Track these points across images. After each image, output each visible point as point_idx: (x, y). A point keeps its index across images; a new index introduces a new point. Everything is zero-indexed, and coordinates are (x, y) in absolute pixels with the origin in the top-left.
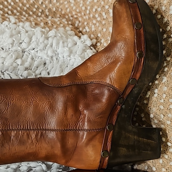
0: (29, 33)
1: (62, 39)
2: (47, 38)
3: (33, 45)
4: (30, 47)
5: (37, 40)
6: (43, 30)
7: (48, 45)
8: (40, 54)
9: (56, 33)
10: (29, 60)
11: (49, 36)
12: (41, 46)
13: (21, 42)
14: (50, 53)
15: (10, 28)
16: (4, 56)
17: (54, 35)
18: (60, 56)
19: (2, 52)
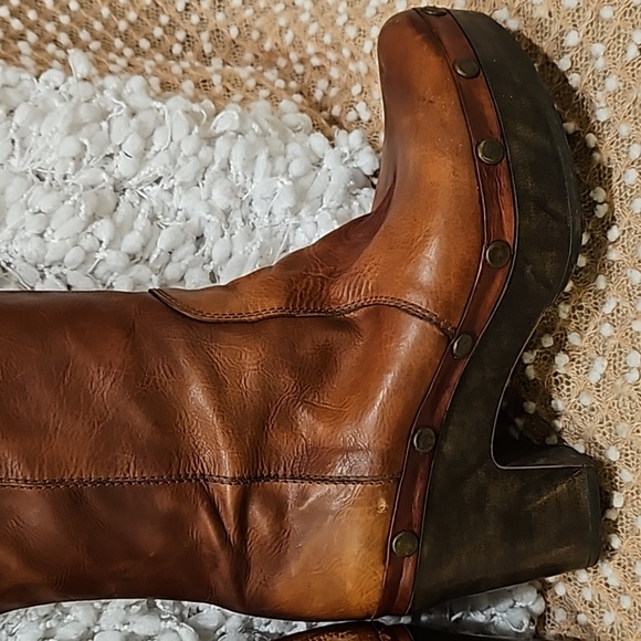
0: (141, 116)
1: (267, 144)
2: (210, 140)
3: (156, 167)
4: (143, 173)
5: (173, 146)
6: (196, 107)
7: (215, 168)
8: (180, 201)
9: (242, 119)
10: (141, 222)
11: (218, 131)
12: (188, 170)
13: (110, 151)
14: (220, 198)
15: (71, 97)
16: (45, 204)
17: (236, 127)
18: (256, 208)
19: (37, 190)
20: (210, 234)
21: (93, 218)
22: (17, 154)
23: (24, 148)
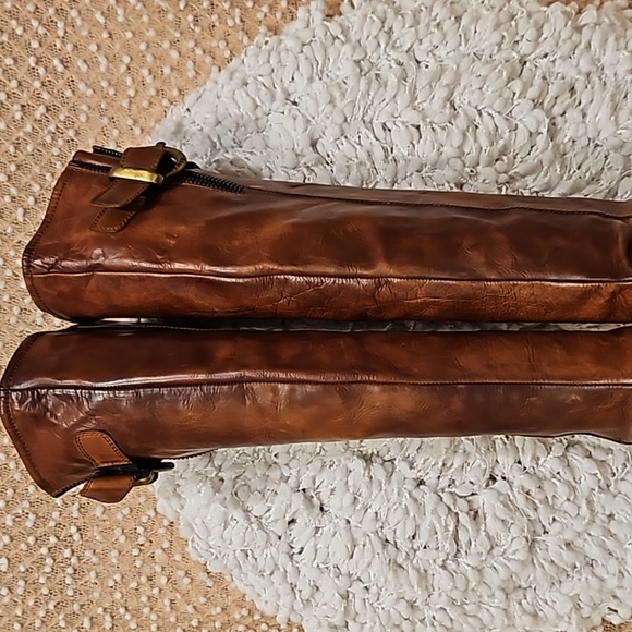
0: (535, 17)
1: (614, 31)
2: (578, 29)
3: (545, 47)
4: (538, 51)
5: (556, 34)
6: (568, 9)
7: (582, 46)
8: (559, 67)
9: (599, 16)
10: (538, 80)
11: (582, 23)
12: (565, 48)
13: (518, 38)
14: (584, 65)
15: (492, 7)
16: (483, 72)
17: (595, 21)
18: (606, 71)
19: (478, 64)
20: (579, 87)
21: (510, 80)
22: (463, 43)
23: (467, 41)
